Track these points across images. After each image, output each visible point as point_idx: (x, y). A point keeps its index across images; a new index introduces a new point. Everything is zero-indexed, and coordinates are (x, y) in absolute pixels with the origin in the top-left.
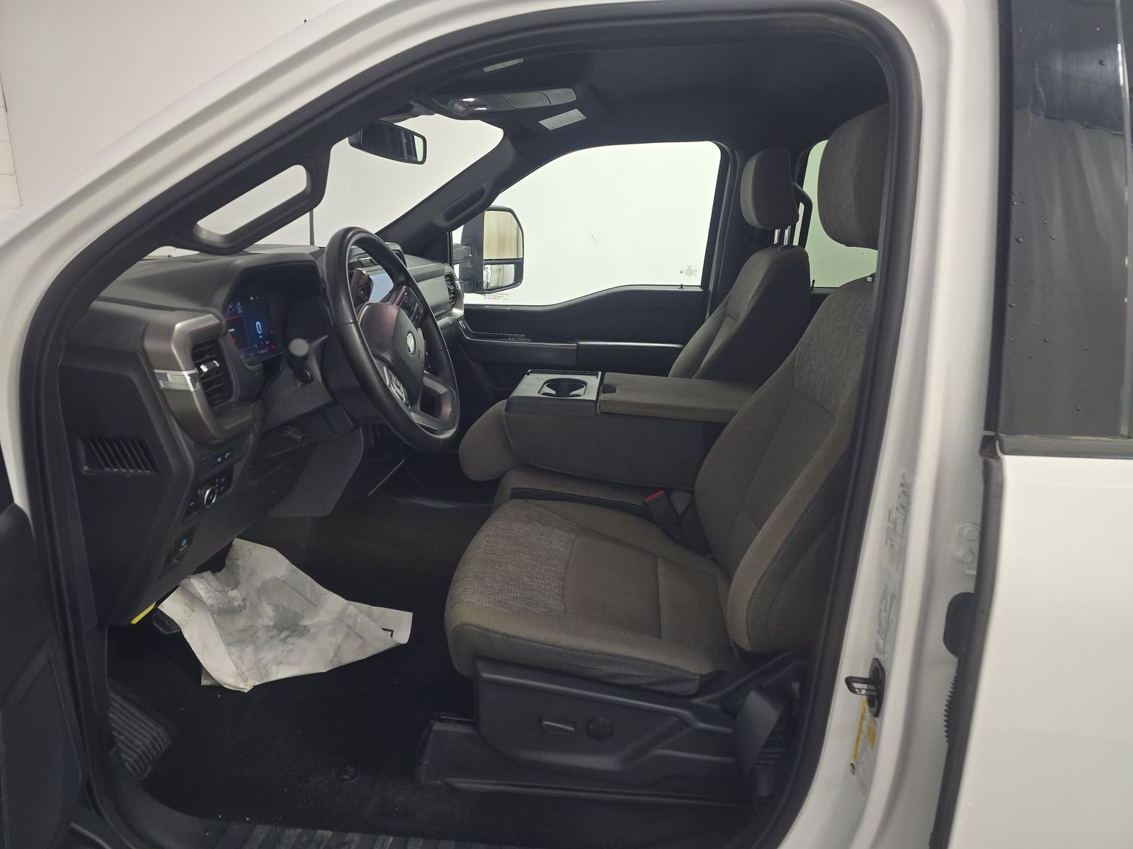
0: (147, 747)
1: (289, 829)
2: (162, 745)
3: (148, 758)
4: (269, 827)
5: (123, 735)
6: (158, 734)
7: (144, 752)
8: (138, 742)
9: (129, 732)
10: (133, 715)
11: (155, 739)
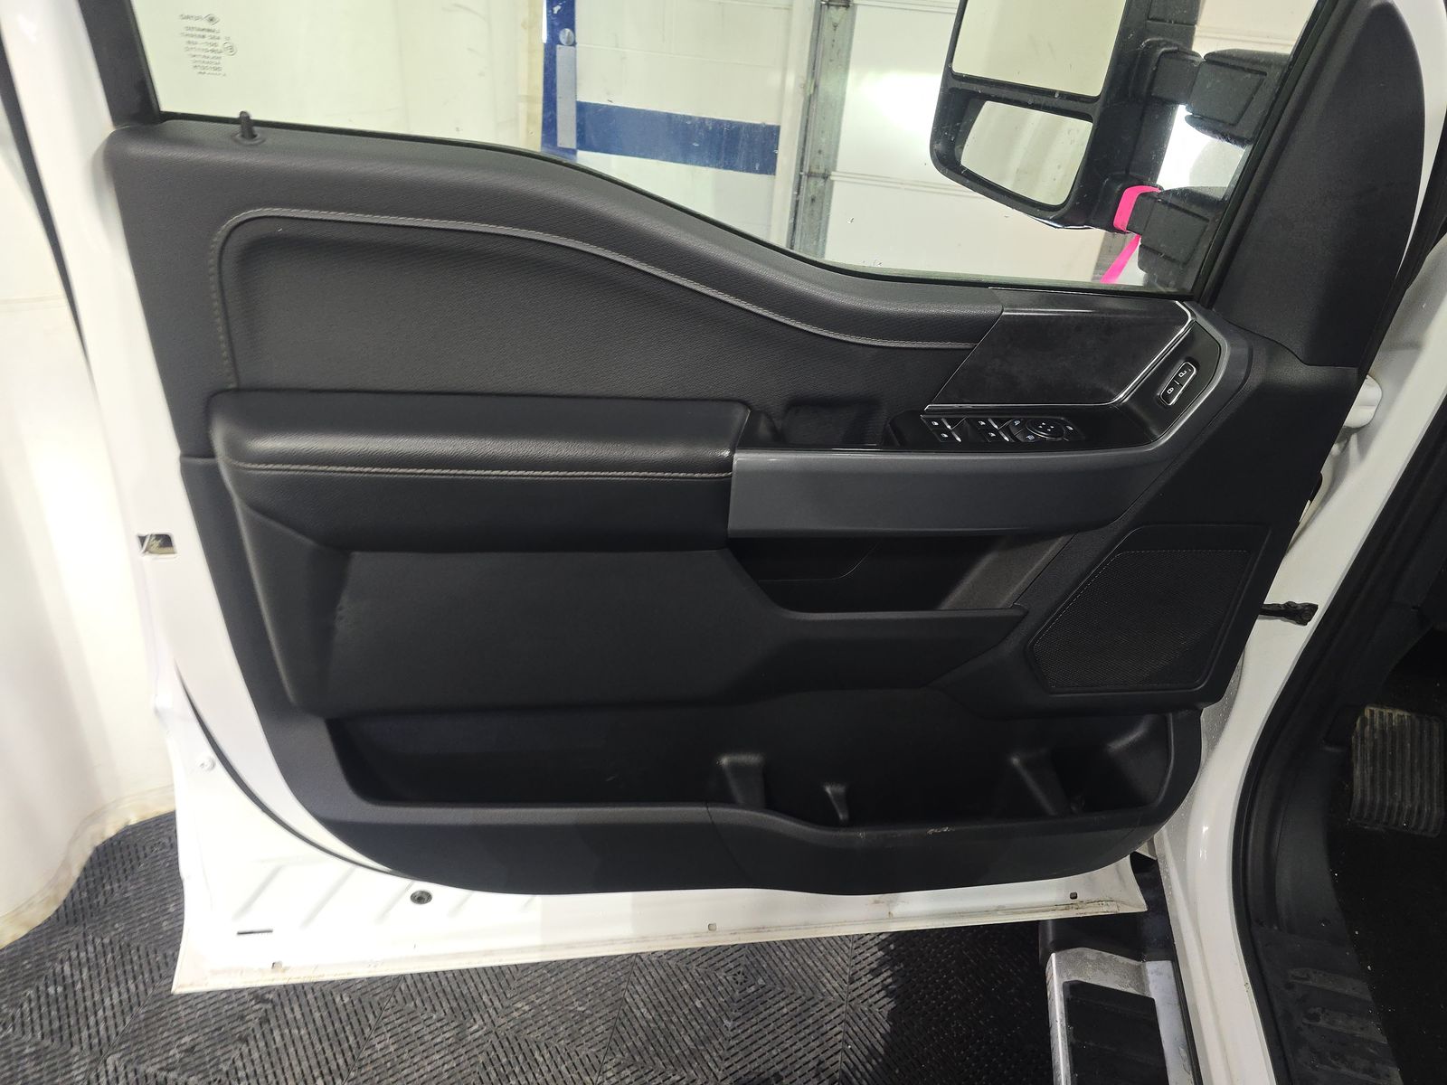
0: (1400, 808)
1: (1378, 1026)
2: (1422, 827)
3: (1389, 816)
4: (1369, 997)
5: (1392, 770)
6: (1430, 813)
7: (1391, 808)
8: (1398, 794)
9: (1403, 776)
10: (1430, 769)
11: (1420, 812)
